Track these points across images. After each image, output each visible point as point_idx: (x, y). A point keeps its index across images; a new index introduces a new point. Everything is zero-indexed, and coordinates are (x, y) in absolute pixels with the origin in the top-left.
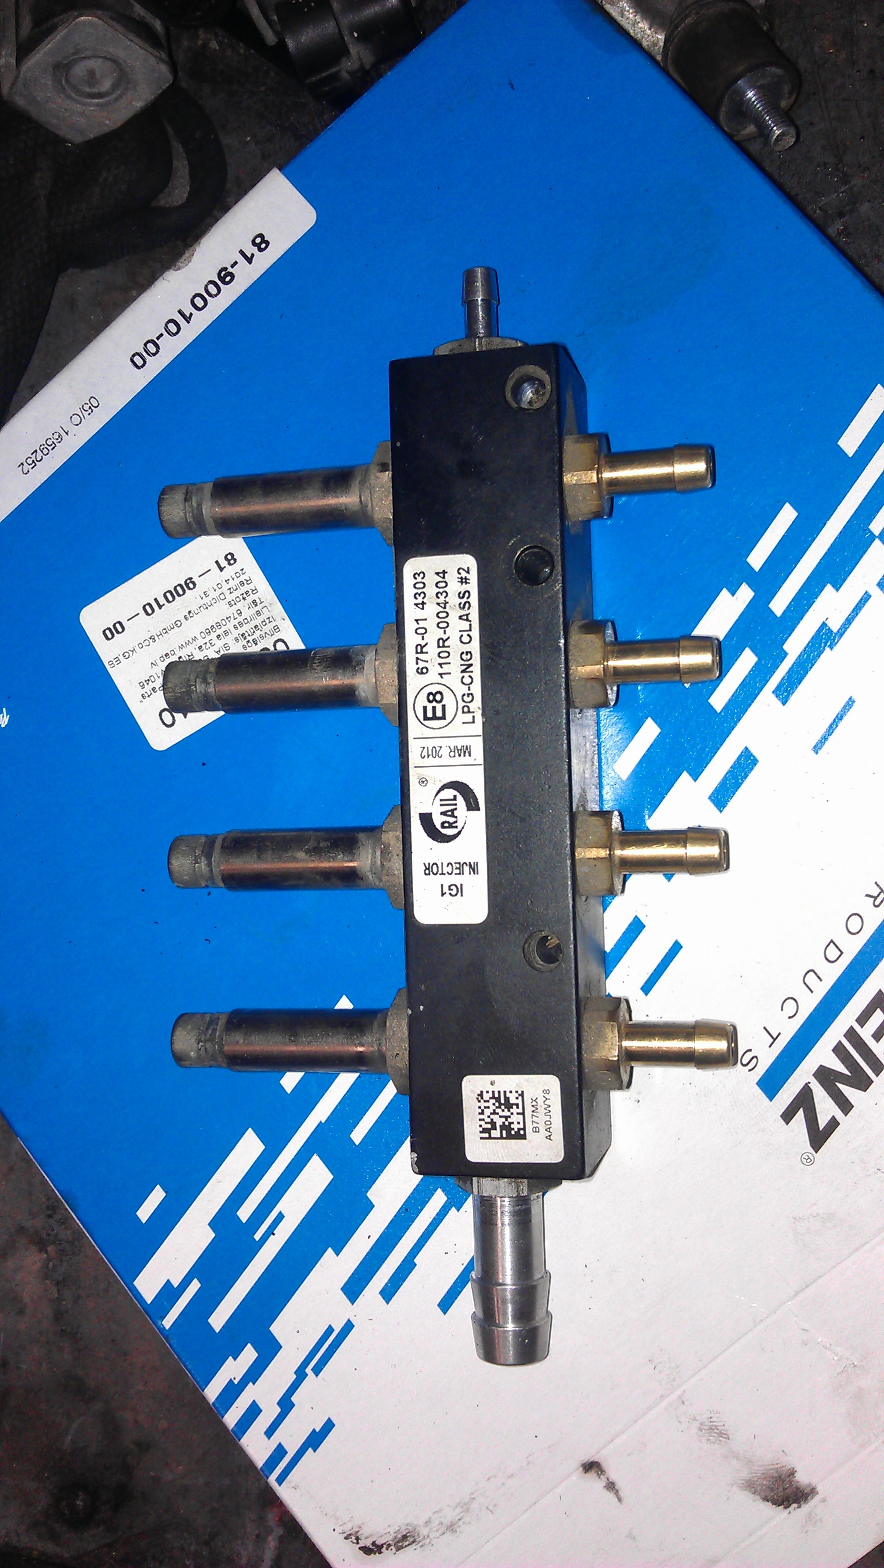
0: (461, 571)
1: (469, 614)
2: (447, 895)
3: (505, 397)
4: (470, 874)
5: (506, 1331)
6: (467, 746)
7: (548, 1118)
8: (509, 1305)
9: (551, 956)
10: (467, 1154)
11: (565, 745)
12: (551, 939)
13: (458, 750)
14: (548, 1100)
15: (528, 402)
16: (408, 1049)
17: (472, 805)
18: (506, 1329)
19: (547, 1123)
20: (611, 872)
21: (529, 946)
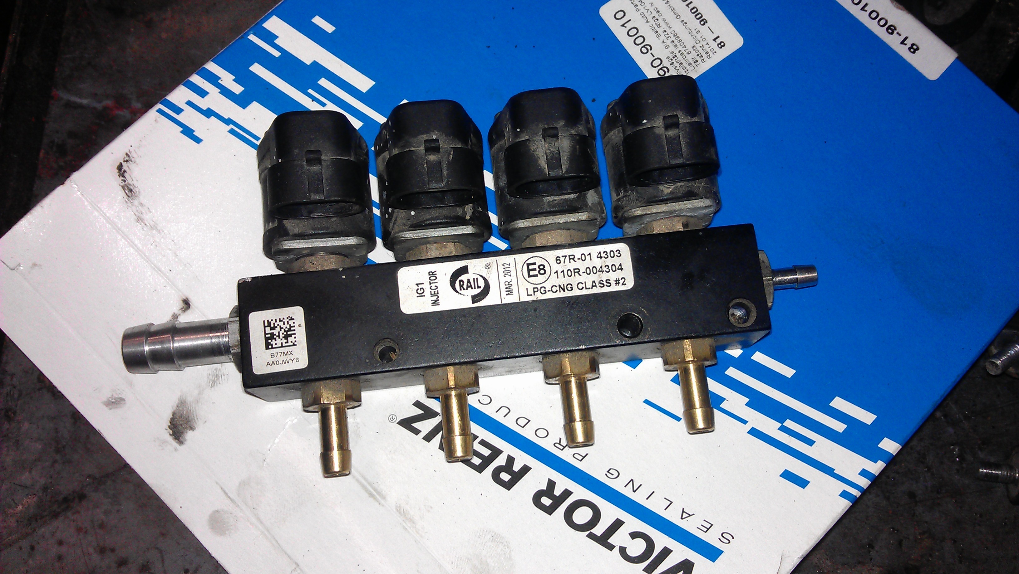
0: (623, 280)
1: (597, 287)
2: (417, 287)
3: (735, 298)
4: (432, 301)
5: (144, 346)
6: (513, 292)
7: (281, 362)
8: (160, 346)
9: (384, 355)
10: (253, 313)
11: (518, 354)
12: (396, 355)
13: (510, 287)
14: (292, 361)
15: (733, 313)
16: (317, 270)
17: (475, 298)
18: (145, 345)
19: (278, 362)
20: (440, 390)
21: (389, 341)
